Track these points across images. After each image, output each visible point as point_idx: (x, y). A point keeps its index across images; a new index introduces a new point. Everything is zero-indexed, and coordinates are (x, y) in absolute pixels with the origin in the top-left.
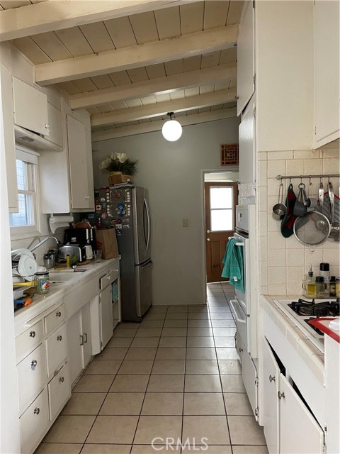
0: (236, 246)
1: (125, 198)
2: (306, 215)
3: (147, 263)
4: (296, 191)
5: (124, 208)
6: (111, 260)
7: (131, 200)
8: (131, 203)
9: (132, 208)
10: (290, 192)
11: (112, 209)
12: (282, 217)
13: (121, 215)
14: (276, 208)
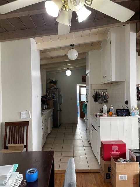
0: (85, 104)
1: (55, 91)
2: (99, 98)
3: (60, 110)
4: (97, 93)
5: (55, 94)
6: (52, 109)
7: (57, 92)
8: (57, 93)
9: (57, 94)
10: (96, 93)
11: (51, 95)
12: (94, 98)
13: (54, 96)
14: (93, 96)
